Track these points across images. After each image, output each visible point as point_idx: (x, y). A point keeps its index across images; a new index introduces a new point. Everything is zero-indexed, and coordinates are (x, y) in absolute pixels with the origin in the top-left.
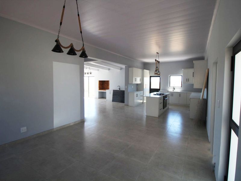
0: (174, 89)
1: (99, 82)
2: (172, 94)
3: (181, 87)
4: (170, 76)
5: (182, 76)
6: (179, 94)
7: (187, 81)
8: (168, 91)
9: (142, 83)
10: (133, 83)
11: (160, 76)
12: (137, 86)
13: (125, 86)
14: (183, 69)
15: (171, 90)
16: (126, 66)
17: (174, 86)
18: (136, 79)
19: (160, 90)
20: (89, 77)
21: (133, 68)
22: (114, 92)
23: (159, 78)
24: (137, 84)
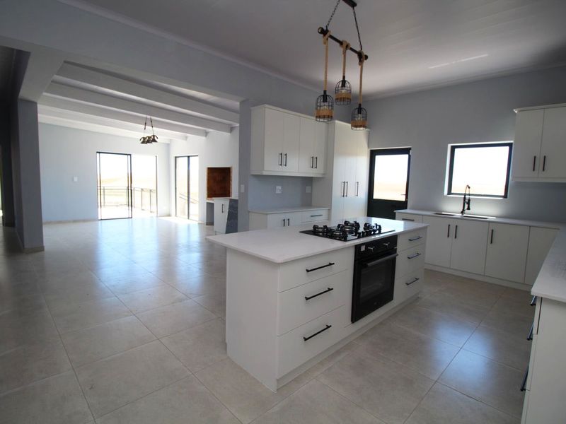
0: (466, 206)
1: (208, 173)
2: (454, 228)
3: (505, 196)
4: (453, 148)
5: (510, 145)
6: (490, 230)
7: (534, 170)
8: (439, 214)
9: (324, 174)
10: (265, 173)
11: (410, 149)
12: (308, 189)
13: (240, 183)
14: (516, 112)
15: (454, 208)
16: (241, 103)
17: (467, 193)
18: (284, 157)
19: (406, 208)
20: (189, 157)
21: (267, 106)
22: (230, 207)
23: (407, 156)
24: (308, 181)
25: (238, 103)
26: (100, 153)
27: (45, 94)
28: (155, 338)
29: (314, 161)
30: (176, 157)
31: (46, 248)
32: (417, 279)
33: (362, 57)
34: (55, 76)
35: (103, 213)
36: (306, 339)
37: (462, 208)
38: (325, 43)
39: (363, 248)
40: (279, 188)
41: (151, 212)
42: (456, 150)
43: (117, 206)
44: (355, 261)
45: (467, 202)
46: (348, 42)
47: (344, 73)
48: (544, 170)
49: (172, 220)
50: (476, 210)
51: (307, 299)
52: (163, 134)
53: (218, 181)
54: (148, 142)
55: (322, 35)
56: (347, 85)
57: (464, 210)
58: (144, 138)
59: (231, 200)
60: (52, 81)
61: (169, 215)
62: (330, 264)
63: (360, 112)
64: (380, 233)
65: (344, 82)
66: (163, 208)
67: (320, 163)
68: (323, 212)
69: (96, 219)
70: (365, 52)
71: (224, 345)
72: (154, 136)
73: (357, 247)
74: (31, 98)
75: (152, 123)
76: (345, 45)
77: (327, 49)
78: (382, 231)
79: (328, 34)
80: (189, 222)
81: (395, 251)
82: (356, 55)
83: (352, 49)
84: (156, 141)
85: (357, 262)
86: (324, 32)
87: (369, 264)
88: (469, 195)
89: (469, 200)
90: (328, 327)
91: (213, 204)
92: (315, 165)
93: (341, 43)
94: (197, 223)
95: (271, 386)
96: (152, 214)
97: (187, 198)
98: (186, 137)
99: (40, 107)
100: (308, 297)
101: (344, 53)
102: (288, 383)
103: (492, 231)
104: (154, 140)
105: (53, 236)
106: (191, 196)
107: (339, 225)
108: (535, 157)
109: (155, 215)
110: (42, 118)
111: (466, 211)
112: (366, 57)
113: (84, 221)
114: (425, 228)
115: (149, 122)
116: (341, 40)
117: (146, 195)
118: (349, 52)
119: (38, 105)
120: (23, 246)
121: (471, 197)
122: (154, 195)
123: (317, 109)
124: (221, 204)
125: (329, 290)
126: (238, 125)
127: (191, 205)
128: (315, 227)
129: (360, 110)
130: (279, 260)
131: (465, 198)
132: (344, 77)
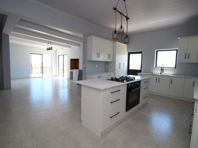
0: (162, 71)
1: (70, 61)
2: (158, 79)
3: (175, 68)
4: (157, 51)
5: (177, 50)
6: (171, 79)
7: (185, 58)
8: (152, 74)
9: (112, 61)
10: (92, 60)
11: (142, 52)
12: (107, 66)
13: (83, 63)
14: (179, 39)
15: (158, 72)
16: (84, 35)
17: (162, 67)
18: (99, 54)
19: (141, 72)
20: (63, 55)
21: (93, 36)
22: (79, 72)
23: (141, 54)
24: (107, 63)
25: (82, 35)
26: (31, 54)
27: (12, 32)
28: (55, 119)
29: (109, 55)
30: (59, 55)
31: (12, 88)
32: (147, 96)
33: (127, 18)
34: (17, 25)
35: (32, 75)
36: (111, 117)
37: (161, 72)
38: (115, 13)
39: (130, 85)
40: (97, 65)
41: (50, 75)
42: (158, 52)
43: (37, 73)
44: (127, 89)
45: (162, 70)
46: (123, 13)
47: (121, 24)
48: (189, 58)
49: (57, 77)
50: (166, 73)
51: (111, 103)
52: (54, 47)
53: (74, 64)
54: (49, 49)
55: (114, 10)
56: (123, 28)
57: (161, 73)
58: (48, 48)
59: (79, 70)
60: (15, 27)
61: (56, 76)
62: (119, 90)
63: (127, 38)
64: (134, 80)
65: (121, 27)
66: (54, 74)
67: (111, 57)
68: (112, 74)
69: (30, 78)
70: (129, 17)
71: (80, 121)
72: (51, 47)
73: (128, 85)
74: (7, 33)
75: (51, 43)
76: (122, 14)
77: (116, 15)
78: (135, 79)
79: (116, 10)
80: (63, 78)
81: (140, 86)
82: (125, 18)
83: (124, 16)
84: (52, 49)
85: (128, 90)
86: (115, 9)
87: (132, 91)
88: (163, 67)
89: (163, 69)
90: (118, 113)
91: (73, 72)
92: (109, 57)
93: (121, 13)
94: (67, 78)
95: (99, 135)
96: (50, 76)
97: (63, 70)
98: (63, 48)
99: (10, 37)
100: (112, 102)
101: (122, 17)
102: (105, 133)
103: (172, 79)
104: (51, 49)
105: (14, 84)
106: (64, 69)
107: (120, 77)
108: (186, 54)
109: (51, 76)
110: (11, 41)
111: (162, 73)
112: (129, 19)
113: (26, 78)
114: (149, 78)
115: (49, 43)
116: (120, 12)
117: (48, 69)
118: (123, 16)
119: (9, 36)
120: (4, 87)
121: (164, 68)
122: (51, 69)
123: (112, 36)
124: (75, 72)
125: (119, 100)
126: (82, 44)
127: (64, 72)
128: (112, 78)
129: (127, 37)
130: (102, 88)
131: (161, 69)
132: (121, 25)
